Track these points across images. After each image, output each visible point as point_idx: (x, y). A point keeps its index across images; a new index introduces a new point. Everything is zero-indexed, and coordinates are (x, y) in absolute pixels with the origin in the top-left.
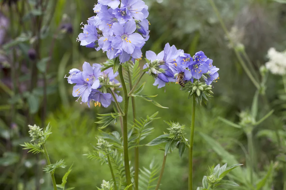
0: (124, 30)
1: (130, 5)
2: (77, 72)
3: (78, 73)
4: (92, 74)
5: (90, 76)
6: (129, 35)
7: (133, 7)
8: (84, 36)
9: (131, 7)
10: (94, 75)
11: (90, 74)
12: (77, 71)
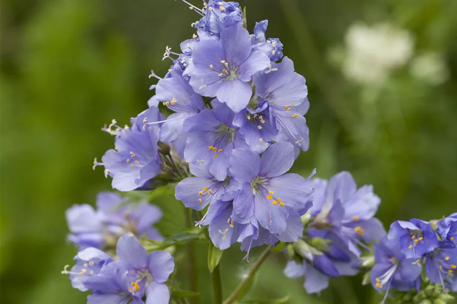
0: (262, 166)
1: (270, 90)
2: (102, 263)
3: (104, 266)
4: (144, 265)
5: (136, 270)
6: (271, 178)
7: (276, 94)
8: (119, 159)
9: (271, 95)
10: (147, 268)
11: (136, 266)
12: (102, 258)
